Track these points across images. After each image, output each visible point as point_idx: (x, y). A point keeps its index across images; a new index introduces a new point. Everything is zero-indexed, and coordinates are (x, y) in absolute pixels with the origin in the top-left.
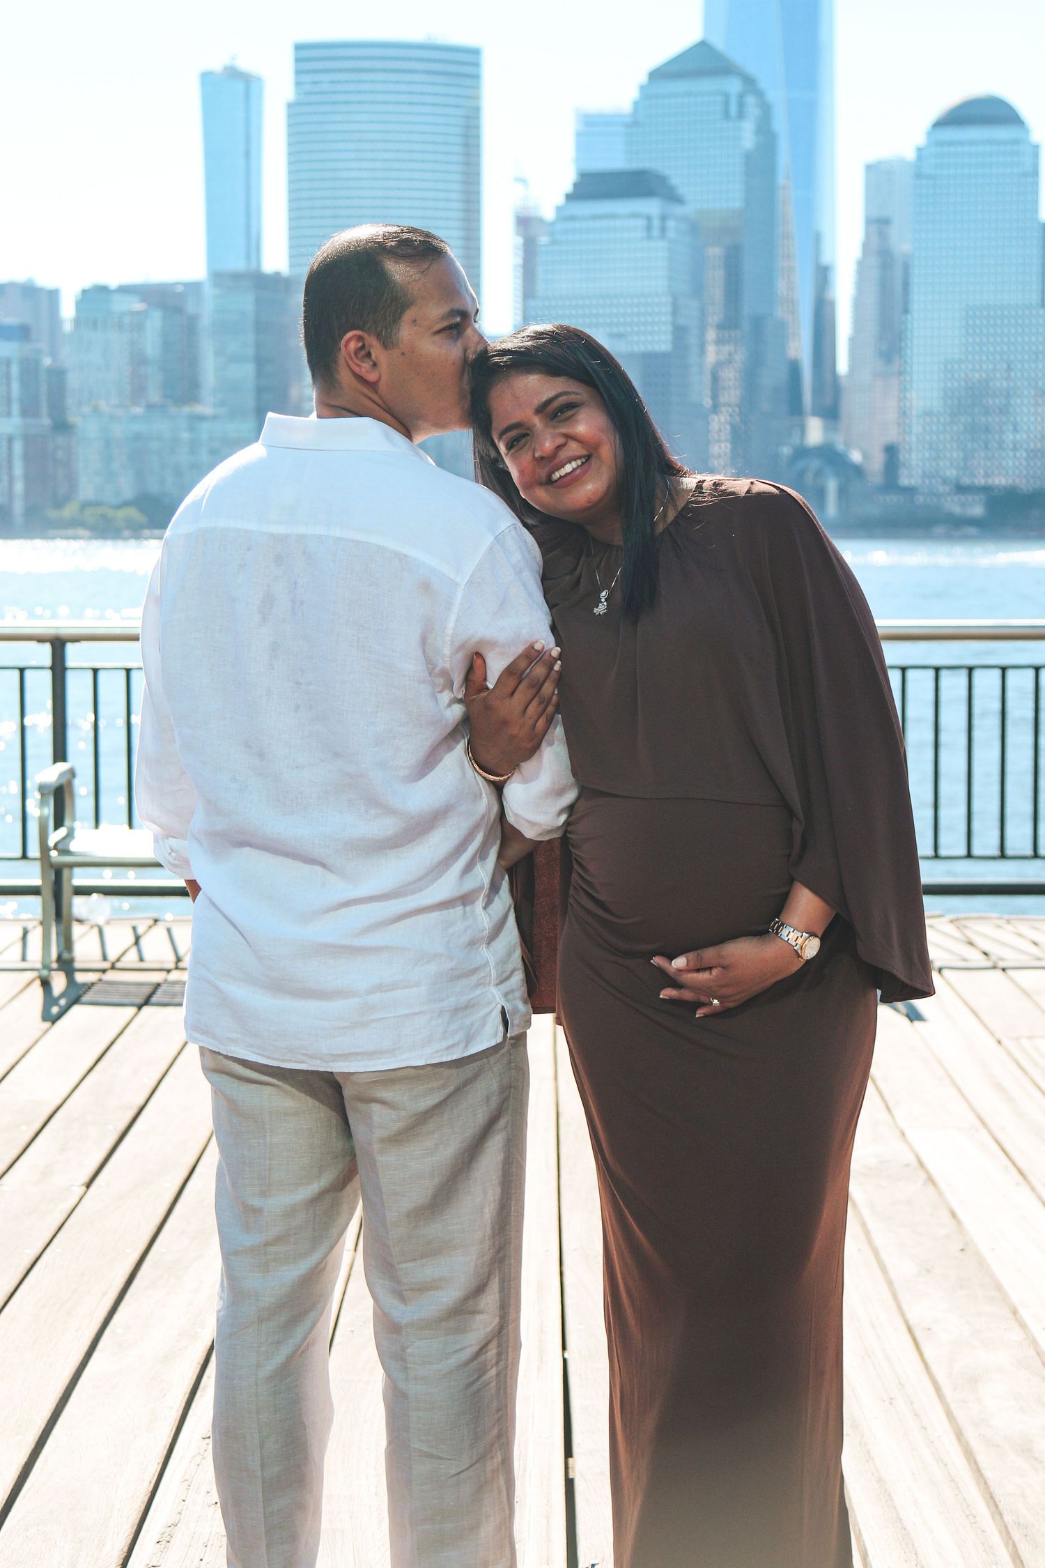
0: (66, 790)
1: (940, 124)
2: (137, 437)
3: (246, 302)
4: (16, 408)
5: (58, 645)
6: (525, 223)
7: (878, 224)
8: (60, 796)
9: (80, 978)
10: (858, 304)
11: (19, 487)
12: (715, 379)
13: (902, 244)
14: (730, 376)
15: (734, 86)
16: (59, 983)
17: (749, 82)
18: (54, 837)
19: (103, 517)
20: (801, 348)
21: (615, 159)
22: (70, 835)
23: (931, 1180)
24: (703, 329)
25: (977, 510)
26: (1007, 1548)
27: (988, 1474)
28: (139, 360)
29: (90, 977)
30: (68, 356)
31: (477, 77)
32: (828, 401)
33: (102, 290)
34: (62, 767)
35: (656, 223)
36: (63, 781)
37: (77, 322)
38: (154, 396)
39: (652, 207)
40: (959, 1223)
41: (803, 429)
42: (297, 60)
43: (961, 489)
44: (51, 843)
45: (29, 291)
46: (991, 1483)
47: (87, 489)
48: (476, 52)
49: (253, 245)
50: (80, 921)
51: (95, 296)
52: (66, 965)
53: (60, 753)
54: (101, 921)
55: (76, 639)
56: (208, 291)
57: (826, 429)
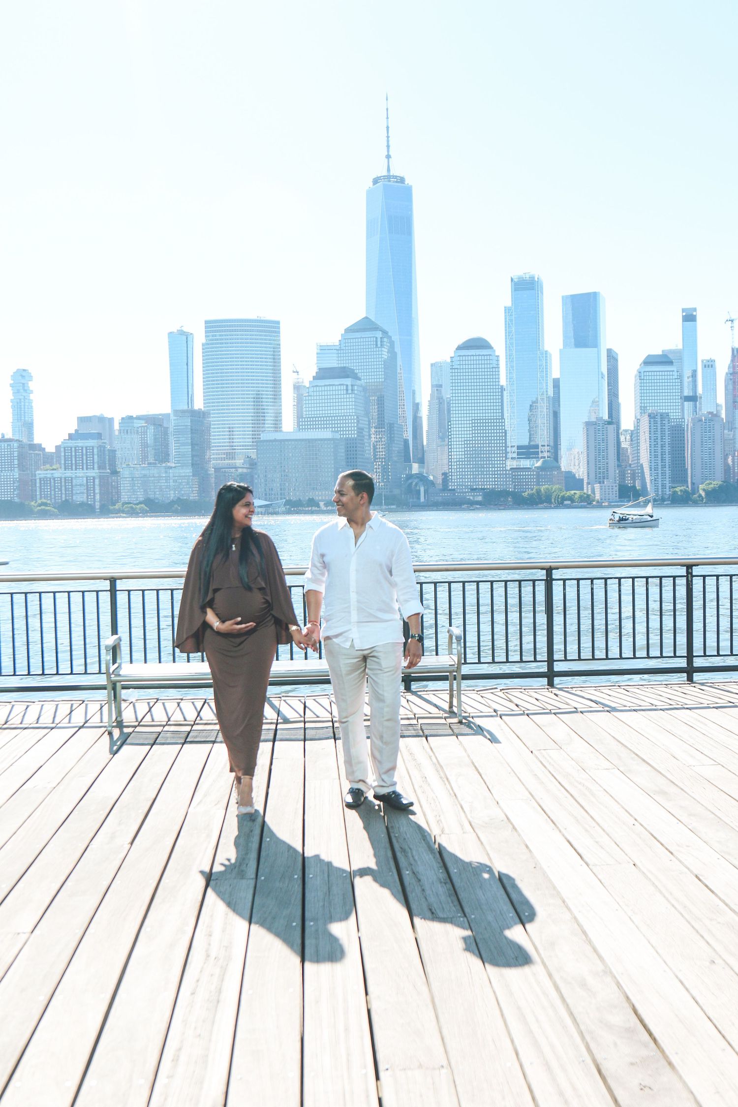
0: (117, 647)
1: (459, 348)
2: (145, 476)
3: (188, 422)
4: (96, 466)
5: (113, 581)
6: (297, 387)
7: (437, 387)
8: (115, 650)
9: (126, 730)
10: (429, 418)
11: (98, 497)
12: (375, 448)
13: (447, 394)
14: (380, 447)
15: (379, 334)
16: (116, 733)
17: (385, 333)
18: (113, 668)
19: (132, 508)
20: (409, 435)
21: (333, 362)
22: (119, 667)
23: (514, 828)
24: (369, 429)
25: (480, 498)
26: (583, 1043)
27: (569, 1001)
28: (145, 445)
29: (130, 730)
30: (117, 445)
31: (279, 332)
32: (420, 456)
33: (131, 418)
34: (115, 637)
35: (350, 388)
36: (116, 643)
37: (120, 431)
38: (151, 460)
39: (348, 381)
40: (530, 851)
41: (411, 468)
42: (206, 327)
43: (473, 490)
44: (111, 671)
45: (101, 419)
46: (571, 1006)
47: (125, 498)
48: (278, 323)
49: (190, 399)
50: (124, 700)
51: (128, 420)
52: (120, 724)
53: (114, 631)
54: (134, 700)
55: (121, 578)
56: (172, 417)
57: (419, 467)
